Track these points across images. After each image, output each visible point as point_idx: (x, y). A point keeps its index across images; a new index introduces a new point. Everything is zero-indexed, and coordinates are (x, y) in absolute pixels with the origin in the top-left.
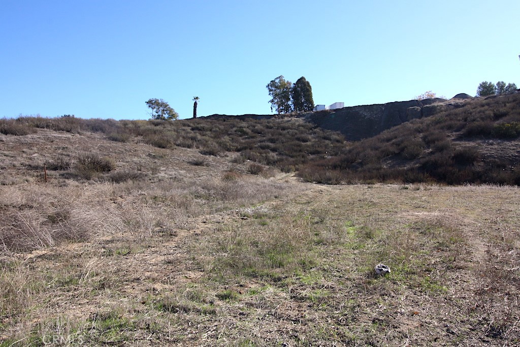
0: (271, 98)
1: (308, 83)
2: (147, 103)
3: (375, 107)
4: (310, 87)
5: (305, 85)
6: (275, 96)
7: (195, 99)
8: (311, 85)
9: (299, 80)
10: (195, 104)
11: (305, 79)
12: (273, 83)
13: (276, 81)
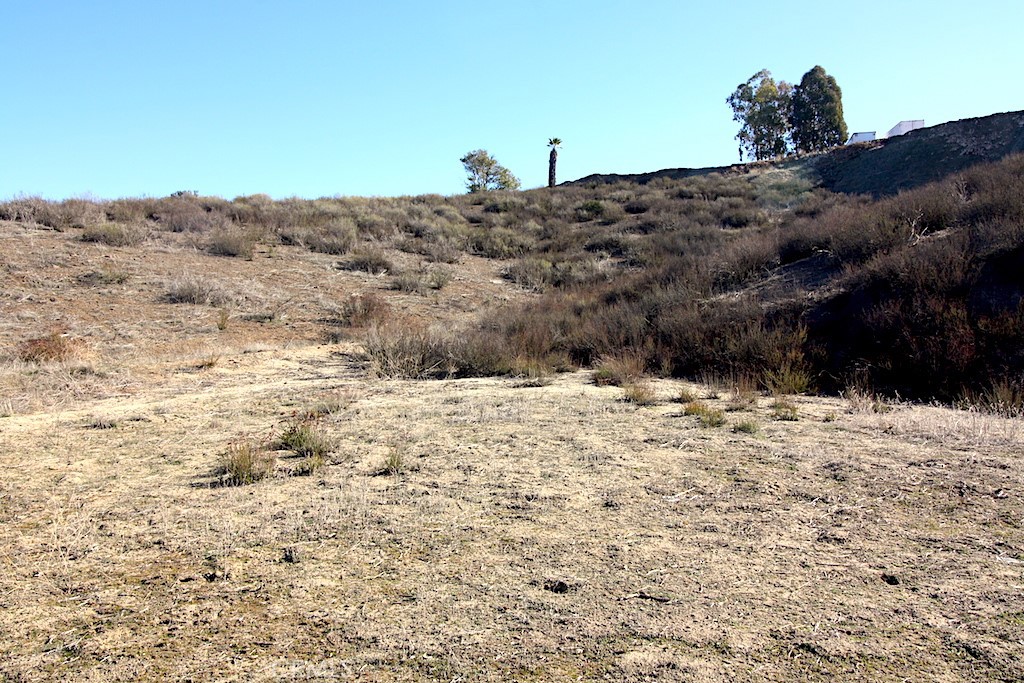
0: (739, 125)
1: (831, 80)
2: (464, 161)
3: (995, 122)
4: (838, 90)
5: (821, 87)
6: (749, 120)
7: (551, 143)
8: (838, 83)
9: (806, 76)
10: (553, 154)
11: (823, 72)
12: (744, 92)
13: (752, 85)
